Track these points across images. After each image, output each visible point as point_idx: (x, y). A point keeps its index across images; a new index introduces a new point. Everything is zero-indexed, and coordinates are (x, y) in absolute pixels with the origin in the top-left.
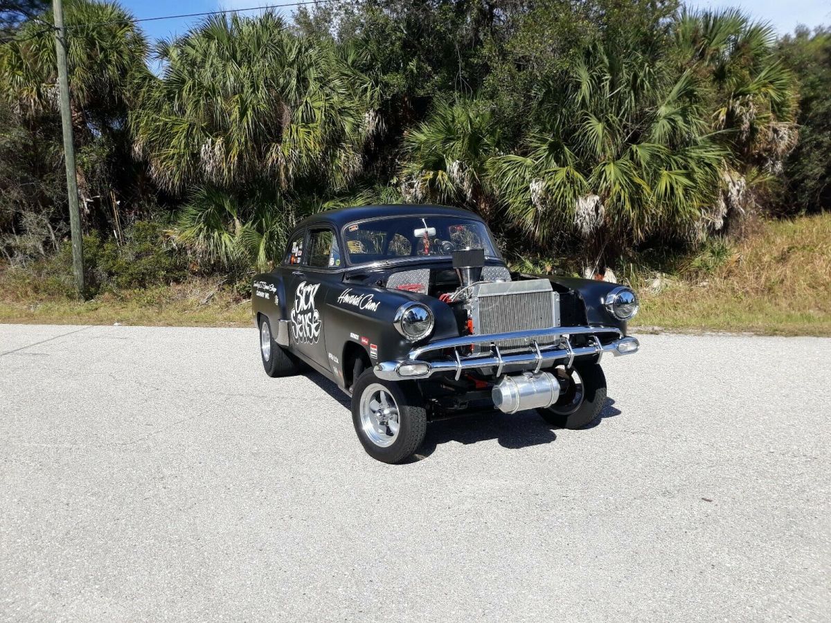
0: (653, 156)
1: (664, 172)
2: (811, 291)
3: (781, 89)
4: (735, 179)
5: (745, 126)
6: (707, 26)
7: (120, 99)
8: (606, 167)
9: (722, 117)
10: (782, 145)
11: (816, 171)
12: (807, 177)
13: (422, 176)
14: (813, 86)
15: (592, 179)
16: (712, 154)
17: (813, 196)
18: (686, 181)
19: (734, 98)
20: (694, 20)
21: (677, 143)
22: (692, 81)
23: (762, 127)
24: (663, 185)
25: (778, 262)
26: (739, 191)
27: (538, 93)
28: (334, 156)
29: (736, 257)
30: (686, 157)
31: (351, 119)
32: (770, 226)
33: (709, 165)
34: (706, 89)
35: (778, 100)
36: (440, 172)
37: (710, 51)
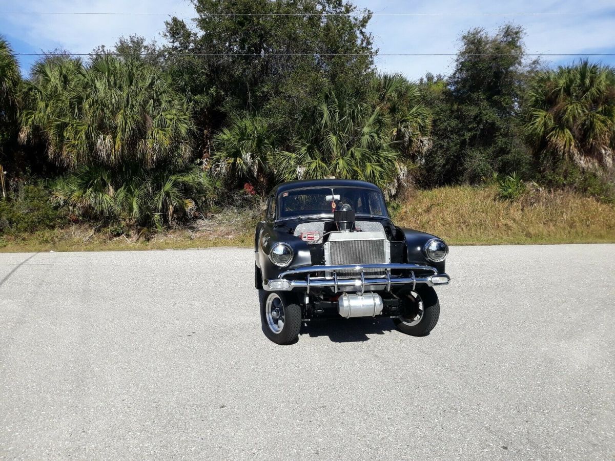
0: (363, 155)
1: (368, 164)
2: (442, 227)
3: (423, 119)
4: (402, 167)
5: (407, 139)
6: (385, 82)
7: (13, 101)
8: (339, 161)
9: (395, 133)
10: (425, 149)
11: (440, 162)
12: (435, 165)
13: (227, 161)
14: (437, 114)
15: (332, 167)
16: (392, 154)
17: (439, 175)
18: (380, 169)
19: (401, 123)
20: (378, 79)
21: (374, 148)
22: (381, 115)
23: (415, 139)
24: (369, 170)
25: (426, 212)
26: (404, 174)
27: (299, 117)
28: (178, 148)
29: (405, 210)
30: (378, 156)
31: (185, 126)
32: (419, 193)
33: (390, 161)
34: (387, 119)
35: (422, 125)
36: (238, 159)
37: (386, 96)
